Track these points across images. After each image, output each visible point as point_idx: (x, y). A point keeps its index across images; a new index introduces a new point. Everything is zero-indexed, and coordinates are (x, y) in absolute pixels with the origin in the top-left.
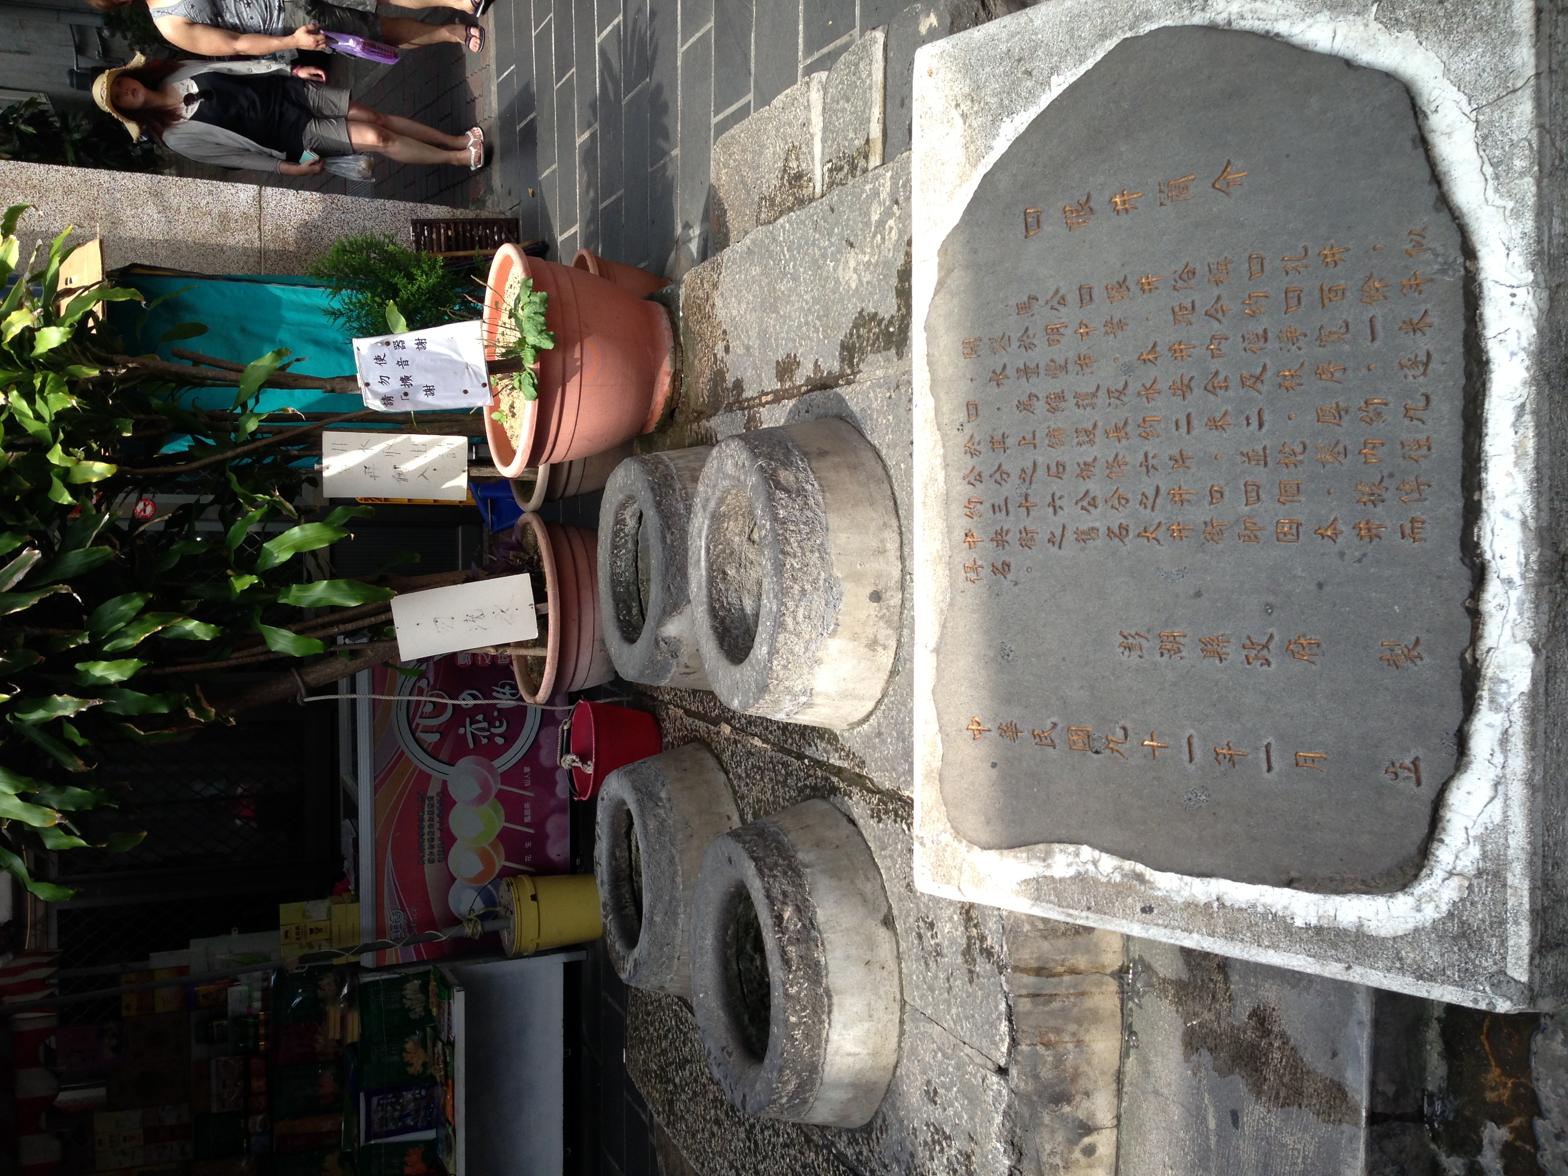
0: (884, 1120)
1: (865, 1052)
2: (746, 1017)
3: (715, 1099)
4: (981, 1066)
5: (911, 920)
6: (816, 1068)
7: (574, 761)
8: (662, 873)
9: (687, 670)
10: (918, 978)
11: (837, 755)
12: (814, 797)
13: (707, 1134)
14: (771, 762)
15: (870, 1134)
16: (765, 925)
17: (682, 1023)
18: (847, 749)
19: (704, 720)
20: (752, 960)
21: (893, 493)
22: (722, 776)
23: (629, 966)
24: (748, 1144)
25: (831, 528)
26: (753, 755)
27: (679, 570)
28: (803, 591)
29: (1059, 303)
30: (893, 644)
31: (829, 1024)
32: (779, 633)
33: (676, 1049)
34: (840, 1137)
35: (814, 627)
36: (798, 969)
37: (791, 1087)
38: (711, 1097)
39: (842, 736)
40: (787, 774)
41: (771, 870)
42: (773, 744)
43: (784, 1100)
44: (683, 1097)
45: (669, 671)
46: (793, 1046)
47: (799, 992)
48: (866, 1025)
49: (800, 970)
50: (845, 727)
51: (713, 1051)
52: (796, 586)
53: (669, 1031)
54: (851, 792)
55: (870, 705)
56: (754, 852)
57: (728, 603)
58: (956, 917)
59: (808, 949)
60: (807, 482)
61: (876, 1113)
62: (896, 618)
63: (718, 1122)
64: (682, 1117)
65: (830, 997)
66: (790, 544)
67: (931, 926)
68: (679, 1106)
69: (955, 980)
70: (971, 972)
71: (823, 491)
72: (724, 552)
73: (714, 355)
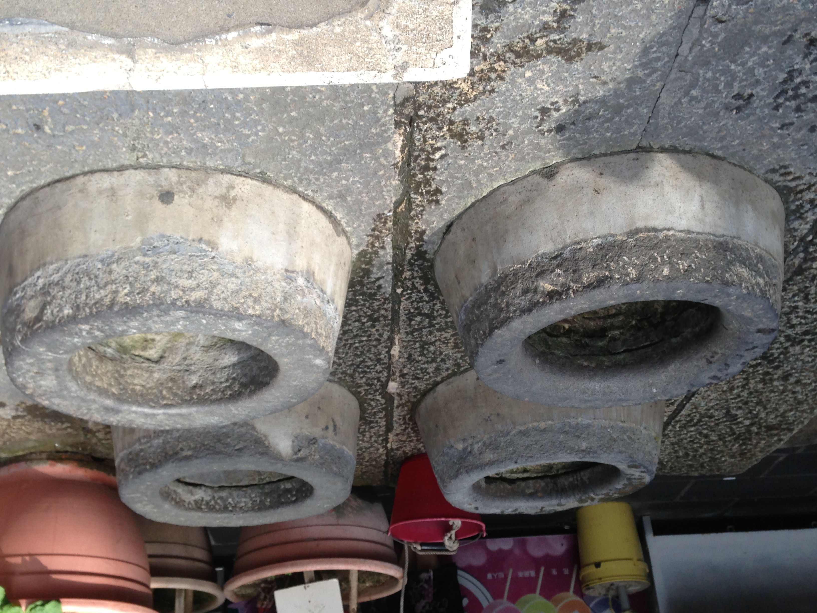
0: (774, 171)
1: (698, 189)
2: (674, 340)
3: (763, 381)
4: (702, 26)
5: (543, 142)
6: (721, 243)
7: (450, 538)
8: (536, 442)
9: (331, 428)
10: (608, 129)
11: (381, 252)
12: (434, 279)
13: (798, 389)
14: (412, 333)
15: (790, 190)
16: (562, 311)
17: (692, 420)
18: (371, 239)
19: (392, 412)
20: (614, 339)
21: (49, 185)
22: (440, 388)
23: (636, 473)
24: (806, 343)
25: (84, 252)
26: (410, 355)
27: (219, 441)
28: (158, 280)
30: (227, 179)
31: (669, 230)
32: (211, 307)
33: (717, 425)
34: (795, 230)
35: (203, 266)
36: (608, 268)
37: (744, 272)
38: (761, 386)
39: (358, 246)
40: (420, 314)
41: (501, 310)
42: (392, 332)
43: (761, 281)
44: (763, 415)
45: (333, 447)
46: (697, 270)
47: (635, 266)
48: (667, 188)
49: (608, 266)
50: (342, 240)
51: (712, 374)
52: (153, 289)
53: (700, 433)
54: (416, 232)
55: (306, 207)
56: (484, 333)
57: (227, 380)
58: (528, 74)
59: (584, 259)
60: (35, 285)
61: (766, 181)
62: (194, 174)
63: (786, 377)
64: (783, 415)
65: (638, 231)
66: (101, 299)
67: (544, 111)
68: (772, 420)
69: (603, 72)
70: (589, 47)
71: (44, 265)
72: (171, 388)
73: (15, 417)
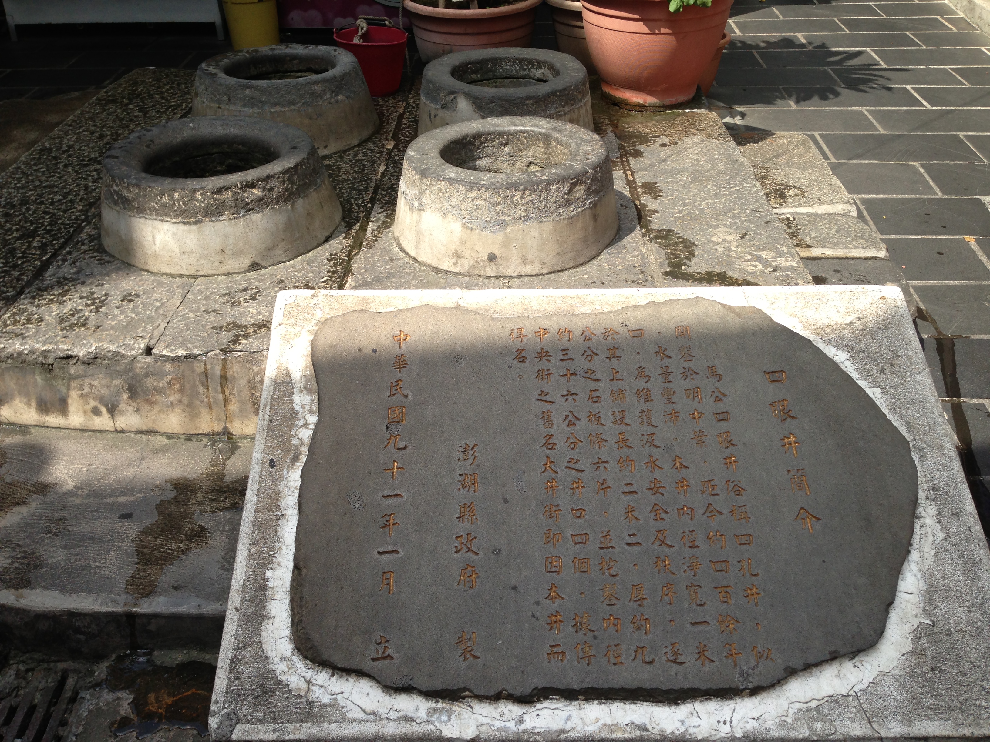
0: (108, 262)
1: (157, 249)
2: (177, 159)
3: (118, 135)
4: (152, 335)
5: (257, 283)
6: (142, 213)
7: (362, 29)
8: (282, 96)
9: (432, 116)
10: (215, 288)
11: (375, 228)
12: (344, 211)
13: (93, 128)
14: (368, 179)
15: (98, 251)
16: (247, 175)
17: (173, 110)
18: (379, 235)
19: (395, 128)
20: (221, 164)
21: (566, 269)
22: (356, 142)
23: (212, 70)
24: (86, 159)
25: (542, 224)
26: (372, 165)
27: (506, 109)
28: (496, 204)
29: (717, 397)
30: (458, 270)
31: (175, 223)
32: (465, 186)
33: (153, 106)
34: (94, 228)
35: (470, 212)
36: (215, 200)
37: (126, 193)
38: (120, 132)
39: (389, 232)
40: (359, 191)
41: (288, 179)
42: (381, 180)
43: (115, 188)
44: (119, 111)
45: (432, 102)
46: (156, 195)
47: (197, 200)
48: (177, 250)
49: (215, 201)
50: (396, 234)
51: (151, 133)
52: (500, 199)
53: (167, 100)
54: (349, 239)
55: (412, 253)
56: (301, 166)
57: (484, 148)
58: (260, 317)
59: (231, 207)
60: (576, 206)
61: (113, 256)
62: (477, 272)
63: (101, 137)
64: (104, 110)
65: (196, 223)
66: (531, 194)
67: (253, 299)
68: (112, 107)
69: (214, 316)
70: (221, 328)
71: (568, 219)
72: (521, 144)
73: (659, 136)
